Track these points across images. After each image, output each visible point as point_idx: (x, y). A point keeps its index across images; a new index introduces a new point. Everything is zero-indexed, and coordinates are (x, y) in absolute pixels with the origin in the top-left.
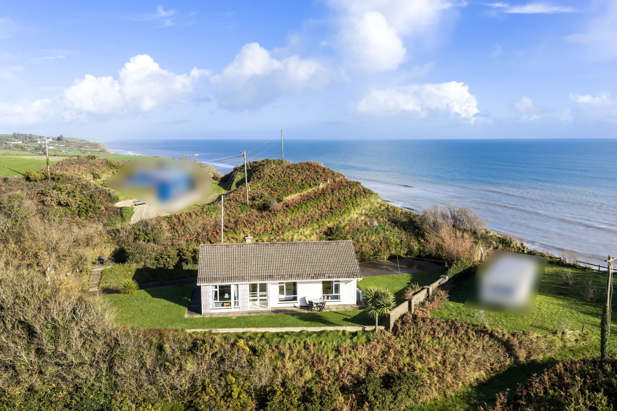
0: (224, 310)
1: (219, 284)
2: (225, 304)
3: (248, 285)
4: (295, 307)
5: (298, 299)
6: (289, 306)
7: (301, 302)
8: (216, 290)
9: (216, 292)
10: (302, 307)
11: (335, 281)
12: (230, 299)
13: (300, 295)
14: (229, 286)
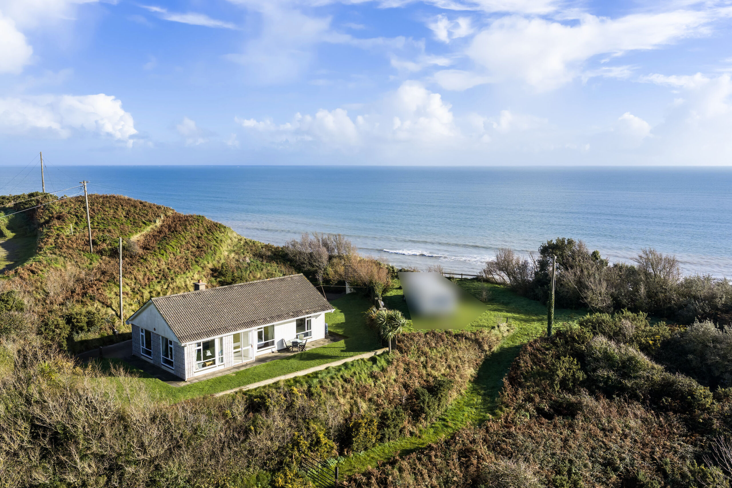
0: (209, 371)
1: (201, 341)
2: (208, 364)
3: (232, 336)
4: (273, 352)
5: (276, 343)
6: (267, 352)
7: (278, 346)
8: (199, 348)
9: (199, 351)
10: (279, 351)
11: (308, 317)
12: (213, 356)
13: (277, 339)
14: (213, 341)
